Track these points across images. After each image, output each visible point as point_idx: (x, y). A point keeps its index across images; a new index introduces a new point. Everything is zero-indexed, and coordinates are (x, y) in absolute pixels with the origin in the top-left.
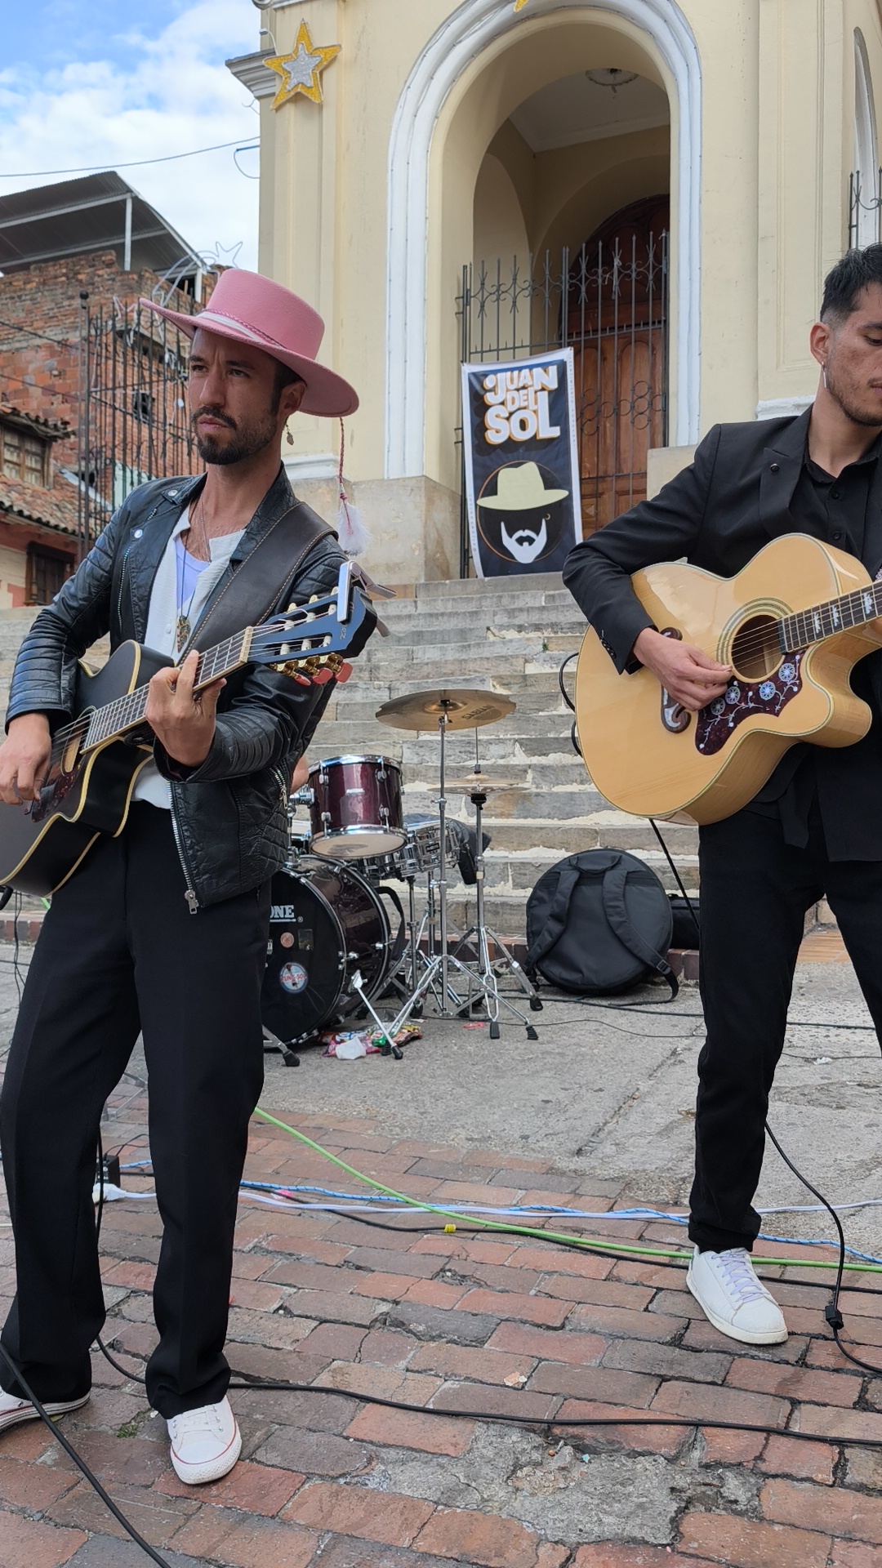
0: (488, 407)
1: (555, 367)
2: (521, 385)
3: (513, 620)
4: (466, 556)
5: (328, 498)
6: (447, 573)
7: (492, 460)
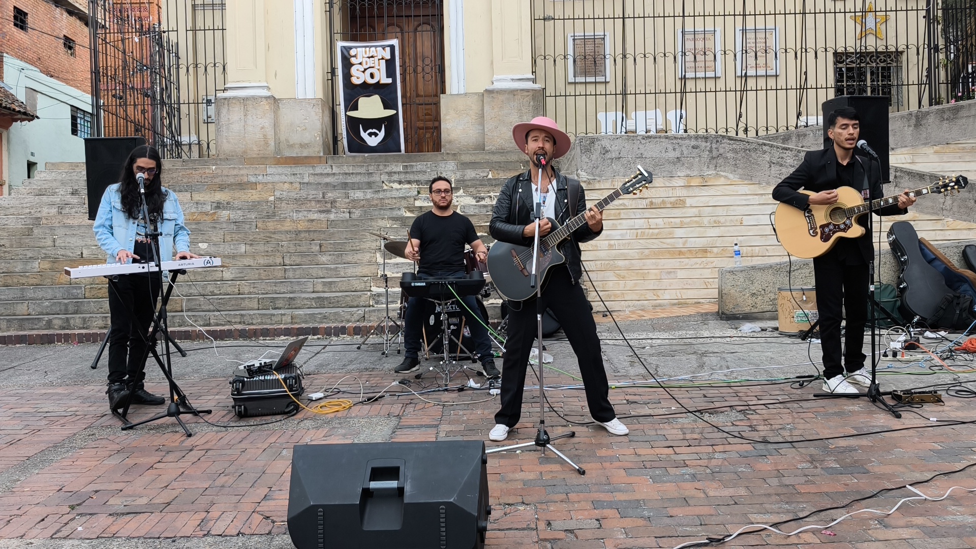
0: (352, 65)
2: (370, 55)
3: (393, 178)
4: (335, 140)
5: (267, 107)
6: (329, 149)
7: (355, 92)
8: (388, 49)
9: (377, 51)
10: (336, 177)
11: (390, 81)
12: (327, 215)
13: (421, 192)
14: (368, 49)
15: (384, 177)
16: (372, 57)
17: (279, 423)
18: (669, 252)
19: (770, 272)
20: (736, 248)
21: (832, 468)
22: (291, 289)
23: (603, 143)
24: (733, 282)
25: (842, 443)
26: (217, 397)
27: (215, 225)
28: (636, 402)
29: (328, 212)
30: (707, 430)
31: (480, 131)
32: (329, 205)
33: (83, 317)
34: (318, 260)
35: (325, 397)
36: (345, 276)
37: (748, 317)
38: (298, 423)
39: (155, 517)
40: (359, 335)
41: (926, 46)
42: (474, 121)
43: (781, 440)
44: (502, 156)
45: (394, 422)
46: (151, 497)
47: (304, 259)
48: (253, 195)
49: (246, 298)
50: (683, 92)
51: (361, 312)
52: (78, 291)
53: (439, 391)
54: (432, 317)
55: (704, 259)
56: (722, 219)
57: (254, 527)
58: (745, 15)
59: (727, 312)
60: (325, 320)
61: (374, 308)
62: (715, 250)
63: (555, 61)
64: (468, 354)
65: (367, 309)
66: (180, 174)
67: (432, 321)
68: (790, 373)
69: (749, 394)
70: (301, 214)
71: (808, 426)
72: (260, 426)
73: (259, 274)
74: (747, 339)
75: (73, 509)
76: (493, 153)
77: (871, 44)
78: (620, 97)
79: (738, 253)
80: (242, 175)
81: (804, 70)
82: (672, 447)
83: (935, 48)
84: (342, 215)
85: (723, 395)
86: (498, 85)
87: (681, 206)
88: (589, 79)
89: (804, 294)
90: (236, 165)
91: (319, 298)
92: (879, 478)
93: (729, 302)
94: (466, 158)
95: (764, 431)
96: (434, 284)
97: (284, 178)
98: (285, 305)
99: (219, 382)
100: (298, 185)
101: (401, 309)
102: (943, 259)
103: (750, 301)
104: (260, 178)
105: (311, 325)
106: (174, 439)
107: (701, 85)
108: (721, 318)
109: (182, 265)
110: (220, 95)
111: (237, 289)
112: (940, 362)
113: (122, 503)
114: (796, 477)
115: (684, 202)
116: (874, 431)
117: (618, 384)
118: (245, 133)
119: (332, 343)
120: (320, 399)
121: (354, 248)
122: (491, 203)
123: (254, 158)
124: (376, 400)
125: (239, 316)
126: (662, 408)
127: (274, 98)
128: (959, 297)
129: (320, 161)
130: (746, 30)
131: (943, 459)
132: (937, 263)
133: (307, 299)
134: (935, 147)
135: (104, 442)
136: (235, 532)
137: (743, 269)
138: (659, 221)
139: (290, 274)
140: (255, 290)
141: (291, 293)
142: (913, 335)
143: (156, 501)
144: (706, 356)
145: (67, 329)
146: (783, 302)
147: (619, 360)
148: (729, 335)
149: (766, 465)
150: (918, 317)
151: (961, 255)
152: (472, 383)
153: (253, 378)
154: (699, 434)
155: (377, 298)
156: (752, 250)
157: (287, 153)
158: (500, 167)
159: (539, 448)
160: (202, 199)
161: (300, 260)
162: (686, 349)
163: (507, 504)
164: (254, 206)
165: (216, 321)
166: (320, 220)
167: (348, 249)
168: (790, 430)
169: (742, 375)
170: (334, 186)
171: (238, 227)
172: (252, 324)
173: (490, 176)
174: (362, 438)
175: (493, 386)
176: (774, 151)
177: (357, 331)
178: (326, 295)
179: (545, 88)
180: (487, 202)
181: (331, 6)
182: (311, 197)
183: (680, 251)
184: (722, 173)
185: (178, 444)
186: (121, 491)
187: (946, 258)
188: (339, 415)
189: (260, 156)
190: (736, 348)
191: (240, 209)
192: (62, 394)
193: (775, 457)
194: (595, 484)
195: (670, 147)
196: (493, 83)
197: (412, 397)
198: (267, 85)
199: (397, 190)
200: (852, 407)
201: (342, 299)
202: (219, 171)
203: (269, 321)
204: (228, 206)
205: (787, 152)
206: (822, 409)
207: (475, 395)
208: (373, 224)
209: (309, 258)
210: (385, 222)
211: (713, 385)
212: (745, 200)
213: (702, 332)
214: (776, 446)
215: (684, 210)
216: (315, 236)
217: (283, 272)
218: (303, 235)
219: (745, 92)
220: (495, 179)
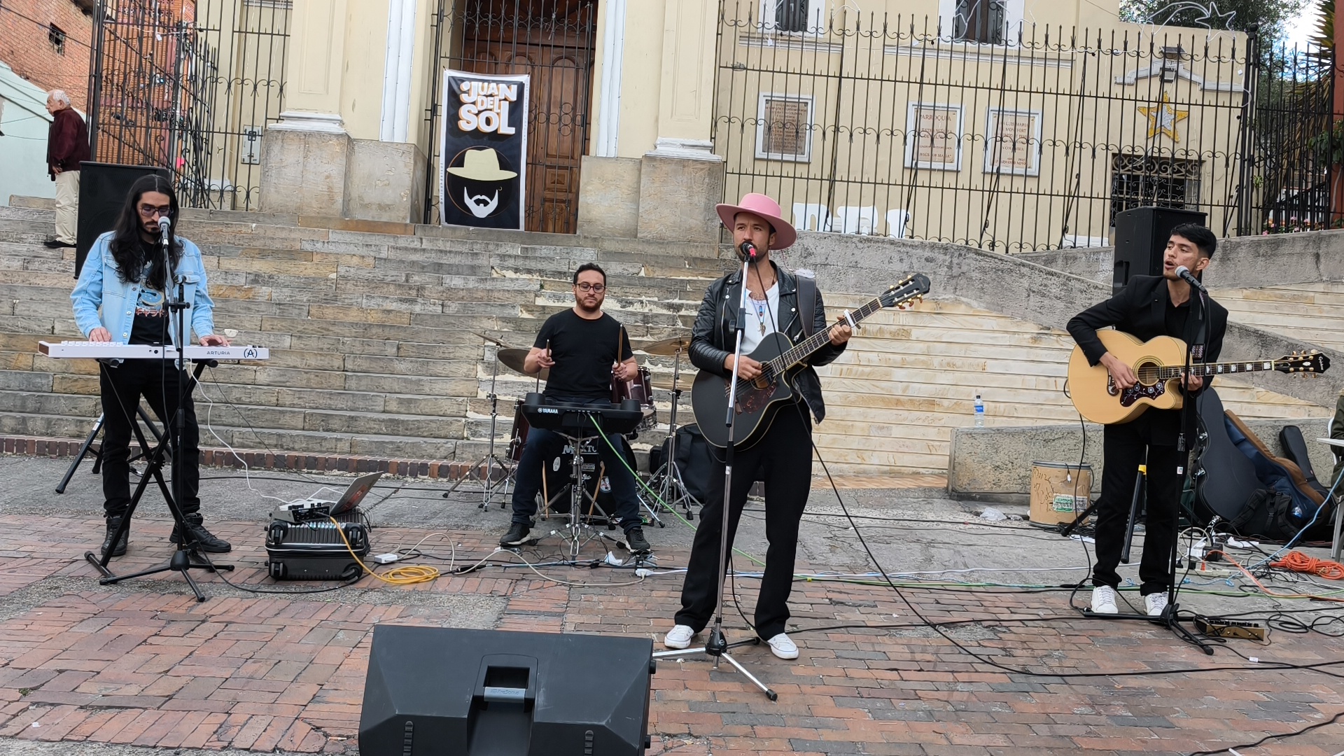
0: (461, 104)
1: (516, 86)
2: (489, 93)
3: (506, 263)
4: (428, 203)
5: (338, 149)
6: (418, 215)
7: (461, 142)
8: (514, 88)
9: (498, 89)
10: (427, 255)
11: (512, 131)
12: (410, 307)
13: (546, 286)
14: (486, 84)
15: (495, 261)
16: (491, 95)
17: (332, 593)
18: (883, 400)
19: (1022, 438)
20: (978, 402)
21: (1121, 716)
22: (353, 405)
23: (805, 242)
24: (971, 448)
25: (1133, 682)
26: (241, 548)
27: (249, 306)
28: (842, 603)
29: (413, 301)
30: (943, 650)
31: (633, 211)
32: (414, 293)
33: (48, 419)
34: (394, 368)
35: (399, 561)
36: (431, 393)
37: (989, 499)
38: (360, 595)
39: (149, 716)
40: (445, 477)
41: (1238, 156)
42: (625, 196)
43: (1047, 672)
44: (661, 248)
45: (499, 604)
46: (144, 686)
47: (374, 365)
48: (307, 269)
49: (287, 412)
50: (913, 186)
51: (450, 445)
52: (43, 381)
53: (563, 565)
54: (557, 460)
55: (929, 414)
56: (958, 362)
57: (297, 740)
58: (1004, 90)
59: (960, 489)
60: (398, 453)
61: (469, 442)
62: (946, 403)
63: (743, 126)
64: (604, 516)
65: (460, 442)
66: (205, 230)
67: (556, 466)
68: (1052, 579)
69: (997, 604)
70: (373, 301)
71: (1082, 655)
72: (305, 595)
73: (309, 380)
74: (988, 527)
75: (25, 695)
76: (648, 242)
77: (1166, 148)
78: (826, 184)
79: (980, 409)
80: (294, 240)
81: (1076, 171)
82: (896, 670)
83: (1249, 160)
84: (432, 308)
85: (962, 603)
86: (663, 151)
87: (904, 338)
88: (787, 157)
89: (1069, 472)
90: (285, 224)
91: (391, 420)
92: (1188, 736)
93: (963, 476)
94: (610, 246)
95: (1022, 658)
96: (570, 412)
97: (352, 249)
98: (343, 427)
99: (245, 528)
100: (371, 261)
101: (511, 445)
102: (1255, 442)
103: (991, 477)
104: (319, 245)
105: (379, 459)
106: (179, 604)
107: (937, 179)
108: (950, 496)
109: (212, 353)
110: (272, 125)
111: (275, 398)
112: (1254, 581)
113: (100, 691)
114: (1072, 726)
115: (908, 333)
116: (1175, 669)
117: (815, 576)
118: (303, 181)
119: (407, 485)
120: (392, 563)
121: (447, 355)
122: (641, 310)
123: (312, 217)
124: (473, 571)
125: (275, 437)
126: (880, 614)
127: (349, 137)
128: (1273, 495)
129: (406, 230)
130: (1003, 111)
131: (1272, 716)
132: (1247, 446)
133: (374, 420)
134: (1244, 291)
135: (73, 599)
136: (270, 747)
137: (984, 431)
138: (873, 356)
139: (353, 383)
140: (301, 402)
141: (352, 410)
142: (1214, 541)
143: (152, 692)
144: (934, 547)
145: (22, 434)
146: (1039, 481)
147: (815, 543)
148: (962, 521)
149: (1030, 705)
150: (1218, 517)
151: (1277, 438)
152: (611, 558)
153: (301, 524)
154: (932, 654)
155: (474, 428)
156: (996, 407)
157: (359, 215)
158: (656, 262)
159: (710, 657)
160: (233, 268)
161: (367, 365)
162: (905, 535)
163: (667, 735)
164: (308, 284)
165: (241, 440)
166: (399, 312)
167: (437, 357)
168: (1059, 658)
169: (986, 578)
170: (423, 267)
171: (283, 311)
172: (293, 449)
173: (642, 274)
174: (454, 623)
175: (642, 564)
176: (1036, 274)
177: (443, 471)
178: (402, 417)
179: (726, 162)
180: (637, 308)
181: (440, 20)
182: (389, 279)
183: (898, 400)
184: (963, 299)
185: (184, 612)
186: (98, 673)
187: (1259, 441)
188: (420, 587)
189: (321, 215)
190: (974, 539)
191: (287, 286)
192: (12, 525)
193: (1042, 695)
194: (791, 715)
195: (896, 257)
196: (656, 147)
197: (525, 571)
198: (340, 118)
199: (512, 280)
200: (1141, 634)
201: (425, 425)
202: (261, 231)
203: (317, 447)
204: (269, 280)
205: (1053, 278)
206: (1100, 633)
207: (615, 575)
208: (475, 323)
209: (381, 364)
210: (492, 323)
211: (948, 588)
212: (991, 338)
213: (925, 513)
214: (1041, 680)
215: (908, 344)
216: (393, 332)
217: (343, 380)
218: (374, 331)
219: (995, 194)
220: (649, 278)
